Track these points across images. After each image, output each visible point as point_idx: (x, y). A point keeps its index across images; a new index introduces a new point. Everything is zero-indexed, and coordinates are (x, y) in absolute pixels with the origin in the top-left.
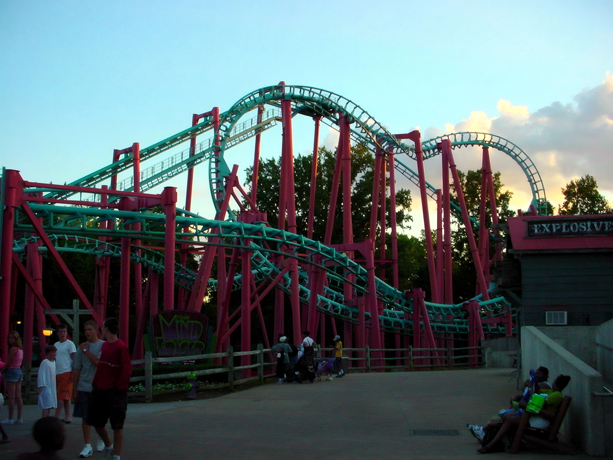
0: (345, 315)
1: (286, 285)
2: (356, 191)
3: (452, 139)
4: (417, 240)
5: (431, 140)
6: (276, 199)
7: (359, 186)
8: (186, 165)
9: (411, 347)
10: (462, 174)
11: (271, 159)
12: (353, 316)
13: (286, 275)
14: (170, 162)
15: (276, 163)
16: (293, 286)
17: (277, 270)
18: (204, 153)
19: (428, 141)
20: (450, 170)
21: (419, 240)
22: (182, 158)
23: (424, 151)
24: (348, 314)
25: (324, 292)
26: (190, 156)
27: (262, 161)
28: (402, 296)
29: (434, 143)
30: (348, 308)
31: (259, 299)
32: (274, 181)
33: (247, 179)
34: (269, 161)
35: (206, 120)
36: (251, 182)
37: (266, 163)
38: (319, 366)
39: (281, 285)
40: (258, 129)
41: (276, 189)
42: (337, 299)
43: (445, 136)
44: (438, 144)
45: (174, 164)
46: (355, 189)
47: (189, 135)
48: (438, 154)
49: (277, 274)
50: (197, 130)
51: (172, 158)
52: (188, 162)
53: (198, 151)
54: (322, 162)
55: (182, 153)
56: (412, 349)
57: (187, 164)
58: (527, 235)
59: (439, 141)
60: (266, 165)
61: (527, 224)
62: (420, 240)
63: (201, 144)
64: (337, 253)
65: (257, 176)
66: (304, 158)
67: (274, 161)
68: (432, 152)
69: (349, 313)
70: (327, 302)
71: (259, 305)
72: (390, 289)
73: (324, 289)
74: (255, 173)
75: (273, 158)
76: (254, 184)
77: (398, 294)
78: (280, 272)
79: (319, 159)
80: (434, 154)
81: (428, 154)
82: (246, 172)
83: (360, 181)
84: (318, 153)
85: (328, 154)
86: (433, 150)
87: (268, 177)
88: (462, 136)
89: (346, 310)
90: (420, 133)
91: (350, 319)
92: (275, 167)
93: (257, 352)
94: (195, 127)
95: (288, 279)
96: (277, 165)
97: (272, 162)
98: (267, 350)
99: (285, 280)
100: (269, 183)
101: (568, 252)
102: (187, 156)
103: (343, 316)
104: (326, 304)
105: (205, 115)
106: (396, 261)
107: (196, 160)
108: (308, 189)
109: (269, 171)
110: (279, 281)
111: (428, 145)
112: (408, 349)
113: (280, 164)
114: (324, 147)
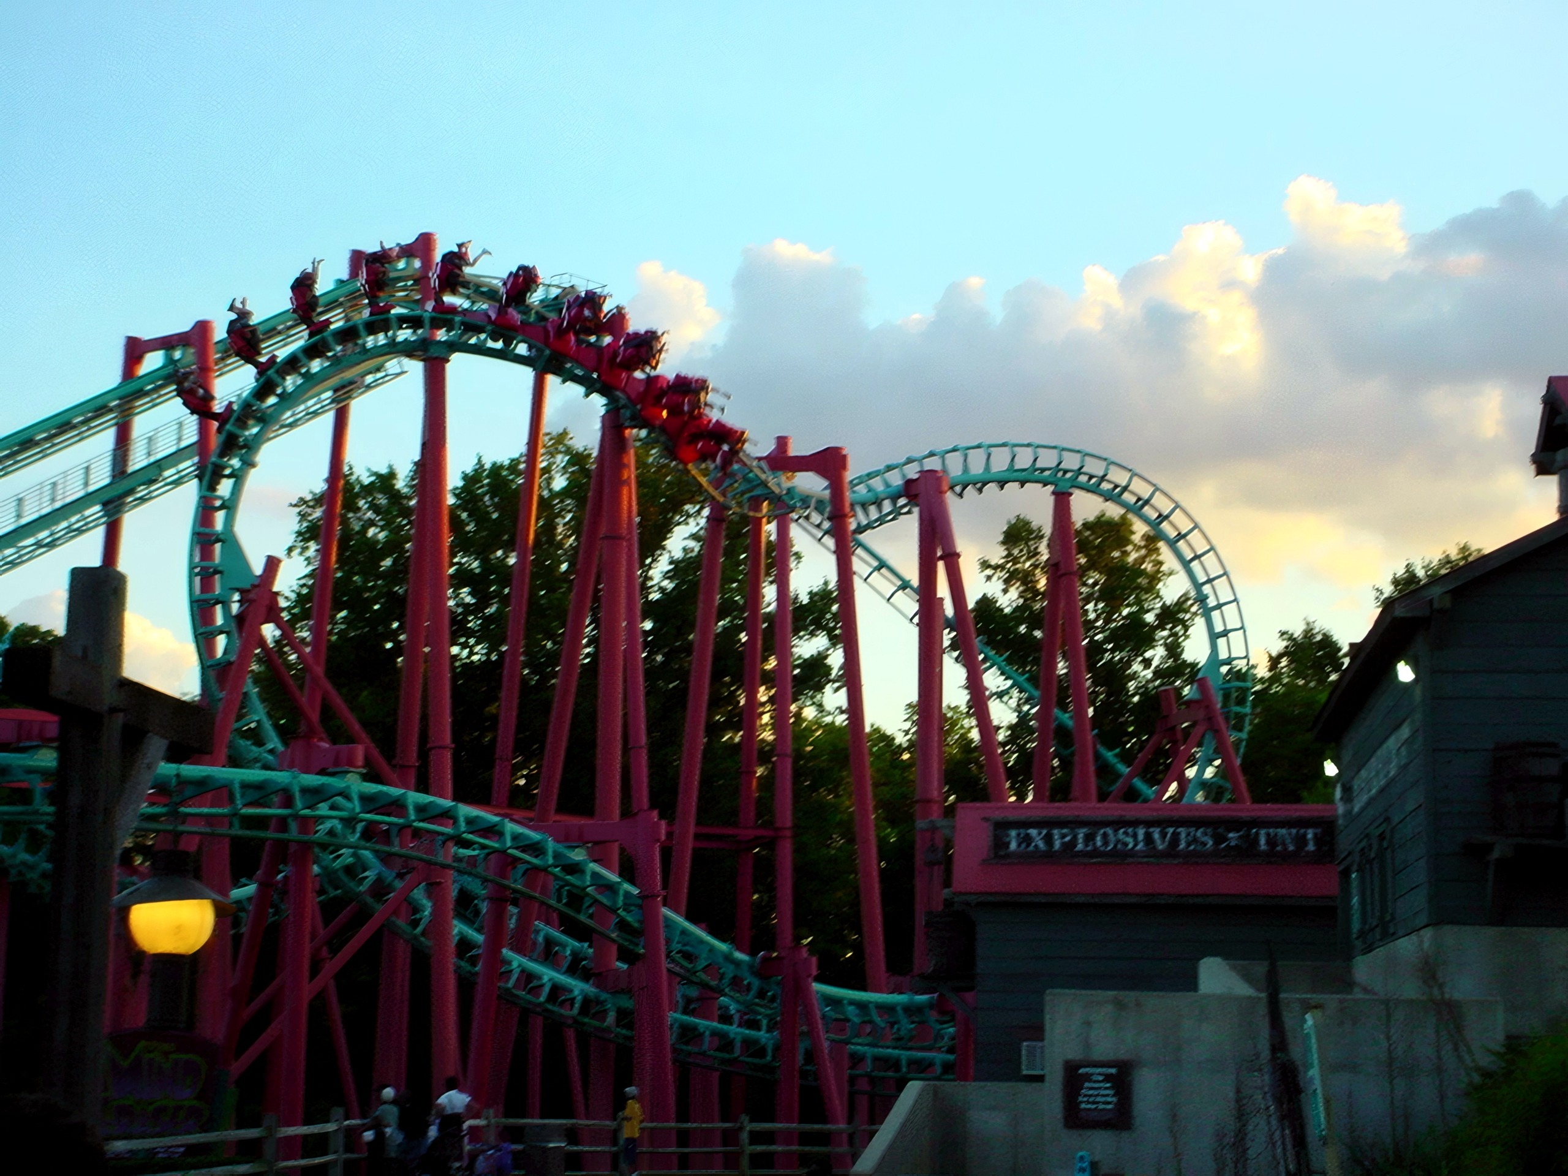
0: (594, 1016)
1: (415, 923)
2: (669, 585)
3: (954, 467)
4: (888, 740)
5: (889, 468)
6: (396, 606)
7: (680, 569)
8: (97, 508)
9: (745, 1119)
10: (1031, 532)
11: (384, 470)
12: (618, 1022)
13: (419, 894)
14: (47, 499)
15: (400, 484)
16: (438, 925)
17: (389, 875)
18: (159, 466)
19: (877, 474)
20: (941, 566)
21: (897, 742)
22: (86, 484)
23: (864, 506)
24: (602, 1015)
25: (535, 943)
26: (114, 477)
27: (354, 478)
28: (751, 966)
29: (896, 480)
30: (604, 996)
31: (333, 965)
32: (393, 546)
33: (299, 533)
34: (376, 474)
35: (170, 361)
36: (313, 547)
37: (367, 480)
38: (478, 1162)
39: (401, 923)
40: (343, 387)
41: (396, 574)
42: (575, 968)
43: (932, 454)
44: (909, 483)
45: (58, 505)
46: (666, 576)
47: (111, 410)
48: (909, 512)
49: (389, 889)
50: (140, 393)
51: (54, 484)
52: (105, 496)
53: (138, 460)
54: (559, 483)
55: (87, 469)
56: (749, 1127)
57: (105, 504)
58: (993, 856)
59: (912, 472)
60: (368, 490)
61: (991, 828)
62: (901, 739)
63: (150, 439)
64: (560, 848)
65: (337, 523)
66: (496, 469)
67: (392, 475)
68: (887, 506)
69: (605, 1012)
70: (540, 978)
71: (332, 983)
72: (712, 950)
73: (537, 932)
74: (329, 515)
75: (390, 467)
76: (324, 553)
77: (737, 964)
78: (399, 884)
79: (546, 470)
80: (897, 513)
81: (874, 514)
82: (298, 510)
83: (685, 549)
84: (541, 451)
85: (578, 459)
86: (894, 499)
87: (371, 532)
88: (989, 455)
89: (599, 1002)
90: (844, 457)
91: (607, 1030)
92: (396, 497)
93: (331, 1127)
94: (132, 386)
95: (423, 906)
96: (405, 490)
97: (385, 481)
98: (354, 1122)
99: (416, 909)
100: (375, 552)
101: (1081, 900)
102: (101, 477)
103: (586, 1020)
104: (535, 983)
105: (167, 343)
106: (788, 833)
107: (131, 491)
108: (505, 575)
109: (374, 507)
110: (396, 912)
111: (877, 484)
112: (738, 1125)
113: (412, 487)
114: (565, 433)
